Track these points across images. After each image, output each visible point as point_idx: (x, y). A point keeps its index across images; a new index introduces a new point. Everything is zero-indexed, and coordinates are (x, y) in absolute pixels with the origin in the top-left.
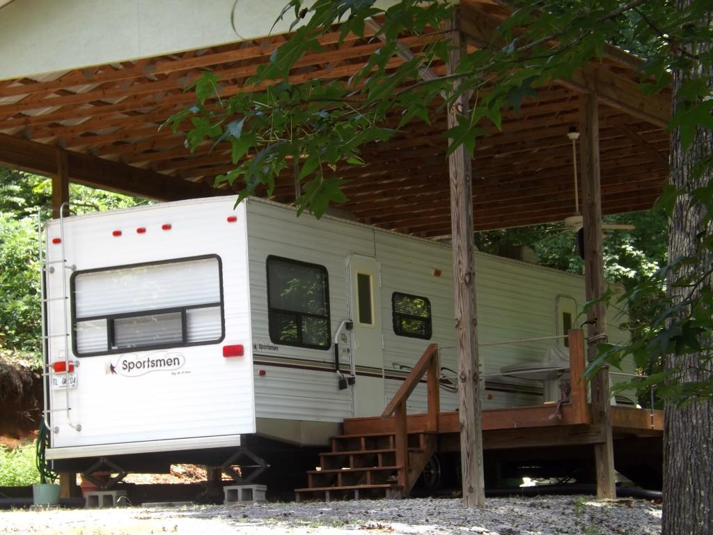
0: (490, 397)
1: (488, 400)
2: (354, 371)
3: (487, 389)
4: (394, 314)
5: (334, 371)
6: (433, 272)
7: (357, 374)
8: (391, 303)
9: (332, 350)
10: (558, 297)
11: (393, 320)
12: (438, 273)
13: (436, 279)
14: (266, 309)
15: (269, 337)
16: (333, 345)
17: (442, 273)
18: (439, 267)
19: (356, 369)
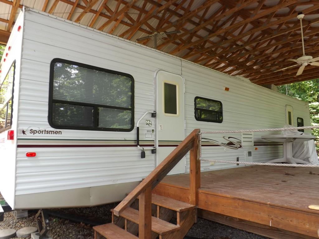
0: (256, 149)
1: (255, 150)
2: (157, 144)
3: (254, 145)
4: (196, 109)
5: (136, 146)
6: (224, 89)
7: (159, 146)
8: (194, 102)
9: (134, 131)
10: (286, 105)
11: (195, 112)
12: (227, 89)
13: (226, 92)
14: (47, 100)
15: (48, 123)
16: (135, 128)
17: (230, 89)
18: (228, 87)
19: (159, 143)
